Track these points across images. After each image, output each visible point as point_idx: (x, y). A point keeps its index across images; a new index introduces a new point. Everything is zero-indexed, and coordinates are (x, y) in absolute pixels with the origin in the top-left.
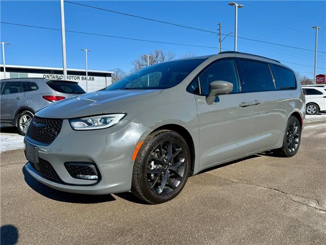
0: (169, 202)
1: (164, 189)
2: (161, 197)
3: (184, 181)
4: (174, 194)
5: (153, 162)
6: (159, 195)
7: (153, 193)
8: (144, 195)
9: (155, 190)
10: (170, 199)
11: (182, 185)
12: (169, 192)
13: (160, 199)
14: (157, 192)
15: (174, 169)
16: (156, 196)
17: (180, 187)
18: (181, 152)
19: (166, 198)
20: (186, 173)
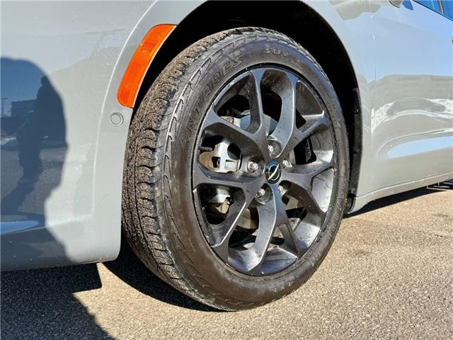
0: (284, 300)
1: (268, 254)
2: (260, 285)
3: (330, 227)
4: (301, 270)
5: (222, 149)
6: (248, 274)
7: (222, 268)
8: (187, 276)
9: (233, 256)
10: (287, 291)
11: (324, 242)
12: (283, 265)
13: (255, 290)
14: (242, 262)
15: (299, 180)
16: (239, 281)
17: (321, 248)
18: (320, 129)
19: (274, 285)
20: (338, 202)
